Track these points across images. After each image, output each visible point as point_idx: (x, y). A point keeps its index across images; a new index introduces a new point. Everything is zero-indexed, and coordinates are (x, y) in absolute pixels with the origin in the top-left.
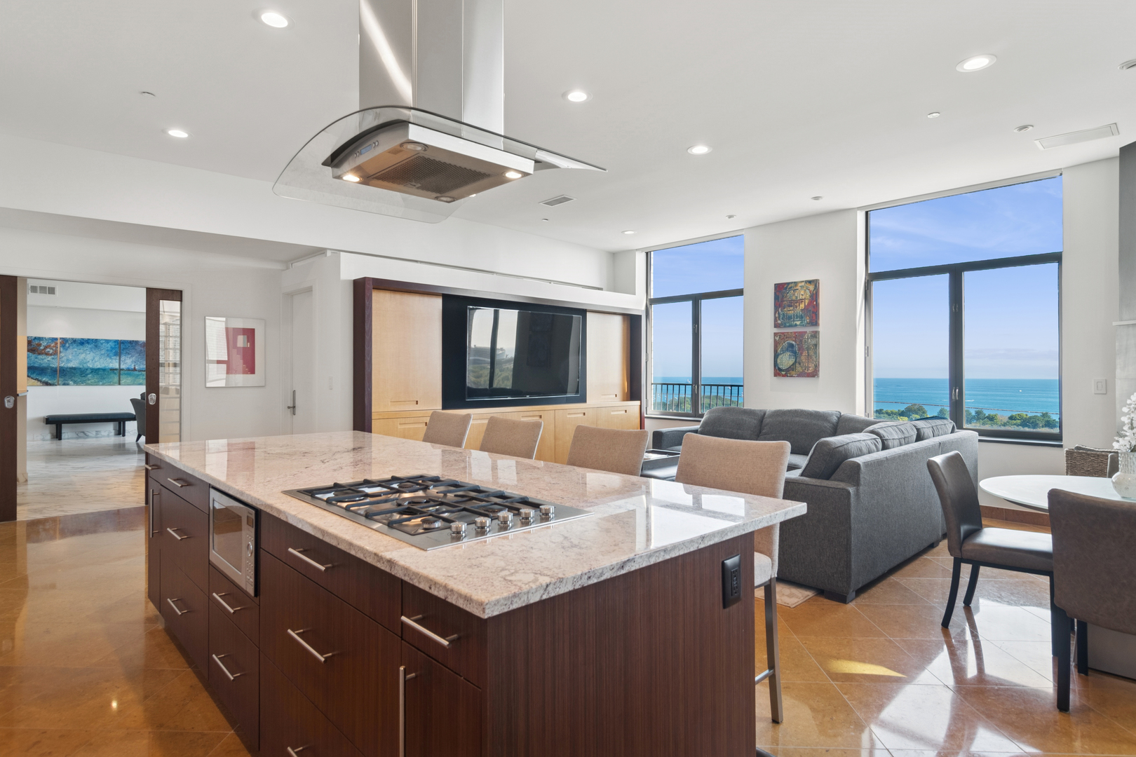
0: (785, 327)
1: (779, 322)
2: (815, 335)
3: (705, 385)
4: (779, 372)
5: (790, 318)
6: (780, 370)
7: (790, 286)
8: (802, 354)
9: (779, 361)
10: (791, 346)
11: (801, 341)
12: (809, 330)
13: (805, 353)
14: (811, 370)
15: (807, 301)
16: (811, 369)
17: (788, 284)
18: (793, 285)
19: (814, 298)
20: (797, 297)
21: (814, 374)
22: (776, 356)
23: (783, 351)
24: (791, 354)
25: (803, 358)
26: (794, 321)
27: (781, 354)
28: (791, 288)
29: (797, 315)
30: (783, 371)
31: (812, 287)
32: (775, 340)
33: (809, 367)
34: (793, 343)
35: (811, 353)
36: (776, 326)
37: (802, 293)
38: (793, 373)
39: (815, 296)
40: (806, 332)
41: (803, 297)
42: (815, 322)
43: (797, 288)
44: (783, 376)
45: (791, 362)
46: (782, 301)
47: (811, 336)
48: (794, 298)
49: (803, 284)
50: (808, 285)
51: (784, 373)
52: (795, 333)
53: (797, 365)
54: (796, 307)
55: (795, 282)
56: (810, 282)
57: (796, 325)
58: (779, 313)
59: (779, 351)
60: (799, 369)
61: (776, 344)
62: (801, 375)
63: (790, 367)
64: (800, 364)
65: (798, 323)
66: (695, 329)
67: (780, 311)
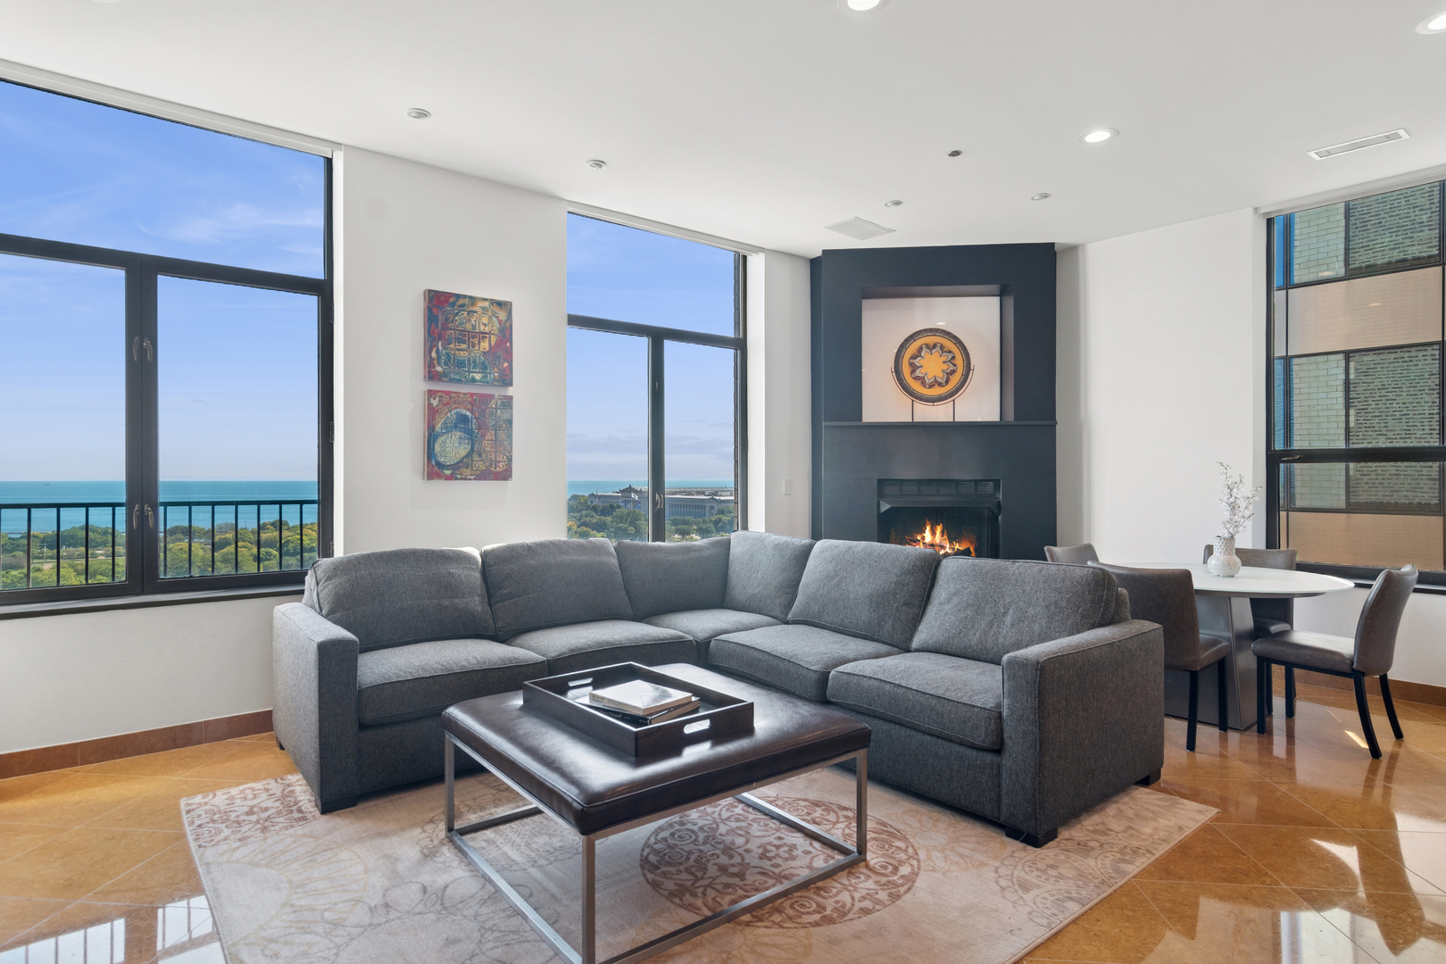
0: (451, 381)
1: (439, 369)
2: (507, 402)
3: (166, 505)
4: (435, 469)
5: (460, 364)
6: (441, 466)
7: (461, 301)
8: (484, 436)
9: (437, 448)
10: (464, 419)
11: (483, 411)
12: (496, 392)
13: (490, 435)
14: (501, 467)
15: (494, 339)
16: (501, 464)
17: (458, 296)
18: (467, 301)
19: (507, 333)
20: (474, 327)
21: (505, 475)
22: (431, 438)
23: (448, 429)
24: (463, 435)
25: (487, 444)
26: (469, 372)
27: (443, 434)
28: (463, 306)
29: (475, 361)
30: (448, 467)
31: (502, 315)
32: (430, 405)
33: (497, 462)
34: (468, 414)
35: (501, 434)
36: (431, 376)
37: (485, 320)
38: (467, 472)
39: (506, 333)
40: (492, 396)
41: (487, 330)
42: (506, 380)
43: (475, 309)
44: (448, 478)
45: (463, 451)
46: (445, 328)
47: (503, 403)
48: (468, 327)
49: (486, 304)
50: (495, 308)
51: (448, 472)
52: (472, 395)
53: (476, 457)
54: (473, 346)
55: (471, 297)
56: (500, 304)
57: (474, 380)
58: (437, 351)
59: (438, 428)
60: (479, 465)
61: (431, 413)
62: (482, 476)
63: (461, 461)
64: (480, 455)
65: (478, 377)
66: (142, 351)
67: (440, 348)
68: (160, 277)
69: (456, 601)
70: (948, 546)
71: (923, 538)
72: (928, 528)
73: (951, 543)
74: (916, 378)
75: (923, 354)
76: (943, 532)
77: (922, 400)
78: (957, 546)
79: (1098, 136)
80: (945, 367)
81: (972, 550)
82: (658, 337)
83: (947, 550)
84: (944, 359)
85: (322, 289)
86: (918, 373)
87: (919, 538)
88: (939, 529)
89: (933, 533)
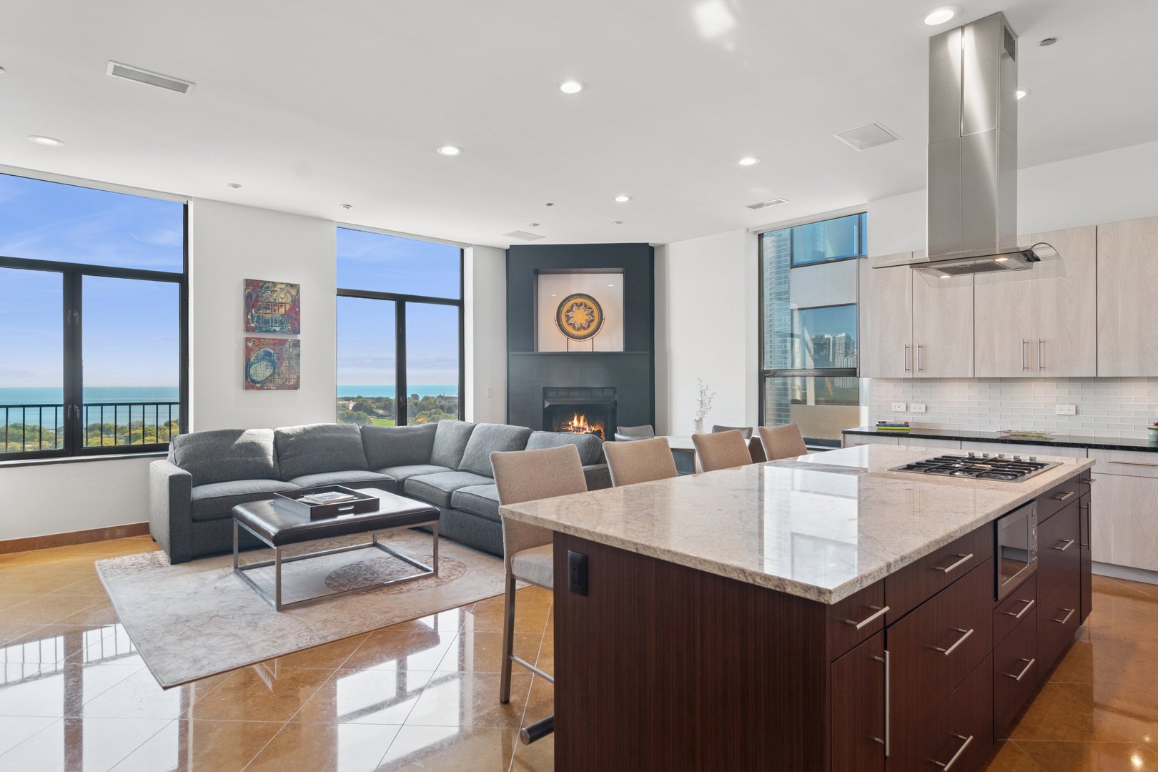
0: (261, 331)
1: (253, 325)
2: (297, 344)
4: (250, 383)
5: (267, 322)
6: (253, 381)
7: (267, 285)
8: (281, 364)
9: (252, 371)
10: (269, 354)
11: (281, 349)
12: (290, 337)
13: (285, 363)
14: (293, 382)
15: (288, 307)
16: (292, 381)
17: (265, 282)
18: (270, 285)
19: (297, 303)
20: (275, 300)
21: (296, 387)
22: (248, 365)
23: (258, 360)
24: (268, 364)
25: (283, 369)
26: (272, 326)
27: (255, 363)
28: (268, 287)
29: (275, 320)
30: (258, 383)
31: (293, 292)
32: (247, 346)
33: (290, 379)
34: (271, 351)
35: (293, 363)
36: (248, 329)
37: (282, 295)
38: (271, 385)
39: (296, 303)
40: (287, 340)
41: (283, 301)
42: (296, 331)
43: (275, 289)
44: (258, 389)
45: (268, 372)
46: (256, 301)
47: (294, 344)
48: (271, 300)
49: (283, 286)
50: (289, 288)
51: (258, 385)
52: (274, 340)
53: (276, 376)
54: (275, 311)
55: (273, 282)
56: (292, 286)
57: (275, 331)
58: (252, 315)
59: (252, 359)
60: (278, 380)
61: (248, 351)
62: (280, 387)
63: (267, 379)
64: (279, 375)
65: (278, 329)
66: (73, 319)
67: (254, 313)
68: (83, 276)
69: (256, 458)
70: (588, 428)
71: (573, 423)
72: (576, 418)
73: (589, 426)
74: (570, 324)
75: (574, 309)
76: (584, 420)
77: (573, 338)
78: (593, 429)
79: (622, 199)
80: (587, 317)
81: (602, 430)
82: (401, 301)
83: (587, 431)
84: (586, 312)
85: (182, 279)
86: (571, 321)
87: (570, 424)
88: (582, 418)
89: (579, 421)
